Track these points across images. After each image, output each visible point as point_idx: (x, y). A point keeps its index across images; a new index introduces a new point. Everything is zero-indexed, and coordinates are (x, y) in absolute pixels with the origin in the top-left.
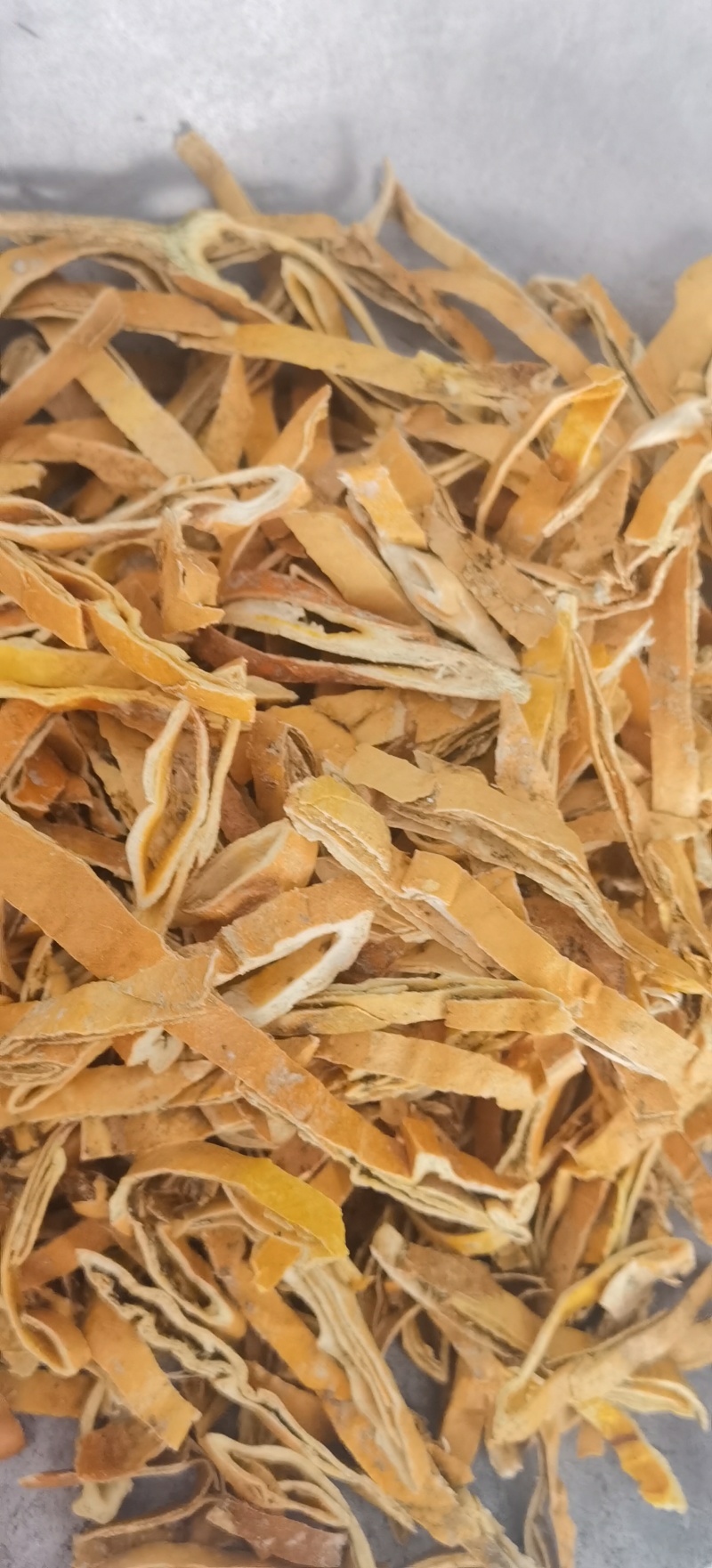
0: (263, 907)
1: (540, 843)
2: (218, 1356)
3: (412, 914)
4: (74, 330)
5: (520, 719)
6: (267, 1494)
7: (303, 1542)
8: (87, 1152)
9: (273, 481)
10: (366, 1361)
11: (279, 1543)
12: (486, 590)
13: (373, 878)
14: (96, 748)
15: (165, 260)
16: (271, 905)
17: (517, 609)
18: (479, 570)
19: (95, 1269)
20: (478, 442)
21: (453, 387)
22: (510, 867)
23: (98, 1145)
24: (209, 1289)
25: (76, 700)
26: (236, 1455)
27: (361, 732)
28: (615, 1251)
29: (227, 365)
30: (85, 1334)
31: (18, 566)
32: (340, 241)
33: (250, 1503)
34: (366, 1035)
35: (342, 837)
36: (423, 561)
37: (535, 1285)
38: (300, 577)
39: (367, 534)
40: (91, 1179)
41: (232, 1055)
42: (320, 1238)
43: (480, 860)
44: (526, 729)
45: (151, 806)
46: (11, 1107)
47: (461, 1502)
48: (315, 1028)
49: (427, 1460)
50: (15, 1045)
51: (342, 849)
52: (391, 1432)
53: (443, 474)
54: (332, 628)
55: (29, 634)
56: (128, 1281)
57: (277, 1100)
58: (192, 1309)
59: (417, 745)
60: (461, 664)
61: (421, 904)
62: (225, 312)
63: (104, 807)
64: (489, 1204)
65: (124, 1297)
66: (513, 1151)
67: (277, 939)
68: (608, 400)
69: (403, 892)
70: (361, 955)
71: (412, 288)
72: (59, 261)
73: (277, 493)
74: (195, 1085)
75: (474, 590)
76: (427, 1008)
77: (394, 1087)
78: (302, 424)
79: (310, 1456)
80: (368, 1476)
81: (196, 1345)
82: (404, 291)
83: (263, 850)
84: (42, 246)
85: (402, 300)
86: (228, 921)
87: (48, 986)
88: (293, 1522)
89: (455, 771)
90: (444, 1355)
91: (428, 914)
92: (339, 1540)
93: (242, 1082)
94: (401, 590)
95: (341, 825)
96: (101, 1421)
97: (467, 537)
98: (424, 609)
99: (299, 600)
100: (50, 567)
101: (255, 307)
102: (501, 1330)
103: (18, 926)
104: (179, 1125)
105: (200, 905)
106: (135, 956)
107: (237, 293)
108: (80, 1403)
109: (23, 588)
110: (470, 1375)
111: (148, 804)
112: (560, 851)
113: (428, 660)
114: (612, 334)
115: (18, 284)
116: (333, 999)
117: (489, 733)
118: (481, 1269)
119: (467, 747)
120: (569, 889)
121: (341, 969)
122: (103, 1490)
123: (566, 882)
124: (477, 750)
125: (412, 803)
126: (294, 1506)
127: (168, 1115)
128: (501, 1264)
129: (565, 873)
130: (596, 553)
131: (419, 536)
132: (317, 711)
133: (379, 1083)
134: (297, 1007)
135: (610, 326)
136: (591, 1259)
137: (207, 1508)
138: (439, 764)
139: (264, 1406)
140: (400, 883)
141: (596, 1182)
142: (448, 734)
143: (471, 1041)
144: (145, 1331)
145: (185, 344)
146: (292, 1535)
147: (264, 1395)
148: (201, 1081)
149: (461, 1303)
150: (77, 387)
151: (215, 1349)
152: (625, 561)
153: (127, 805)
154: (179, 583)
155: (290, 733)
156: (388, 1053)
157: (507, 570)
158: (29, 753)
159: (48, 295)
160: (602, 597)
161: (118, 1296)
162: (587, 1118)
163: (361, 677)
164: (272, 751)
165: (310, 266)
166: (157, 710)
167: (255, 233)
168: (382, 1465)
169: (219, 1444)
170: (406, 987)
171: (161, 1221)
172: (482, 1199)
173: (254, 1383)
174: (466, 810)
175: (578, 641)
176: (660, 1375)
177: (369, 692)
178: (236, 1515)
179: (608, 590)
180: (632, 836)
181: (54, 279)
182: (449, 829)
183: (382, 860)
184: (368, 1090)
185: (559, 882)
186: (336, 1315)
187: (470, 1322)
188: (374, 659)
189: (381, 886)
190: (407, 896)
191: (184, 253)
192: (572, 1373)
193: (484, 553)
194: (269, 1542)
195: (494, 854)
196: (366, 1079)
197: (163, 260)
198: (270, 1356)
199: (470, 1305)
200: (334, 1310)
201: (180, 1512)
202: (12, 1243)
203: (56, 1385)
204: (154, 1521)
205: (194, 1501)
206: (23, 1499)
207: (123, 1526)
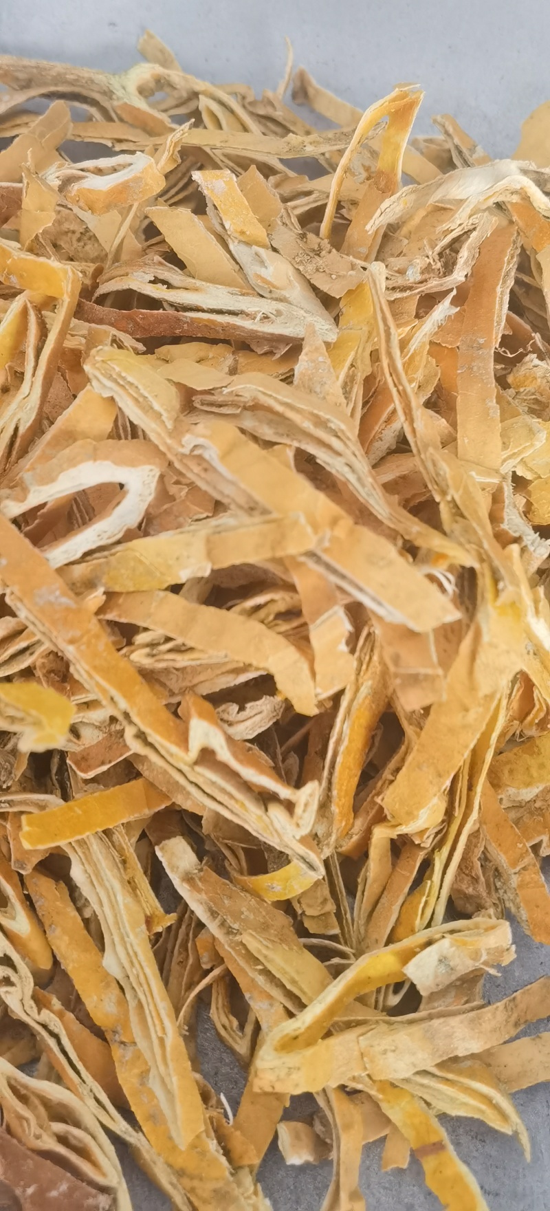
3: (191, 472)
5: (319, 343)
6: (36, 1131)
7: (64, 1195)
9: (130, 164)
11: (42, 1191)
12: (311, 268)
13: (159, 435)
17: (335, 276)
18: (309, 257)
22: (290, 443)
26: (13, 1082)
28: (428, 924)
32: (253, 98)
33: (20, 1141)
34: (149, 593)
35: (130, 391)
36: (267, 254)
37: (343, 955)
39: (224, 237)
43: (263, 439)
44: (324, 350)
47: (239, 1184)
51: (130, 403)
52: (162, 1068)
54: (171, 287)
61: (198, 458)
62: (150, 130)
64: (271, 804)
67: (63, 471)
69: (183, 446)
73: (132, 170)
75: (301, 268)
79: (85, 1096)
80: (143, 1131)
88: (58, 1169)
90: (249, 1029)
91: (206, 470)
92: (103, 1201)
94: (243, 275)
95: (130, 379)
97: (302, 237)
98: (259, 286)
99: (152, 272)
102: (294, 982)
107: (162, 116)
112: (328, 420)
113: (249, 309)
114: (457, 141)
120: (340, 459)
123: (338, 454)
129: (335, 443)
131: (264, 237)
135: (456, 136)
139: (45, 1026)
140: (179, 437)
145: (118, 148)
146: (53, 1184)
147: (47, 1016)
149: (253, 943)
152: (433, 244)
154: (22, 194)
156: (169, 613)
157: (333, 256)
159: (23, 119)
165: (222, 104)
167: (180, 77)
168: (155, 1117)
172: (262, 797)
173: (39, 1002)
174: (249, 386)
176: (472, 1075)
177: (203, 343)
180: (416, 442)
183: (165, 416)
184: (153, 656)
185: (330, 453)
186: (117, 923)
187: (260, 967)
188: (205, 307)
189: (165, 443)
190: (186, 451)
191: (124, 88)
192: (363, 1034)
193: (316, 247)
194: (30, 1191)
195: (276, 433)
196: (152, 645)
197: (109, 94)
198: (73, 997)
199: (260, 947)
200: (116, 916)
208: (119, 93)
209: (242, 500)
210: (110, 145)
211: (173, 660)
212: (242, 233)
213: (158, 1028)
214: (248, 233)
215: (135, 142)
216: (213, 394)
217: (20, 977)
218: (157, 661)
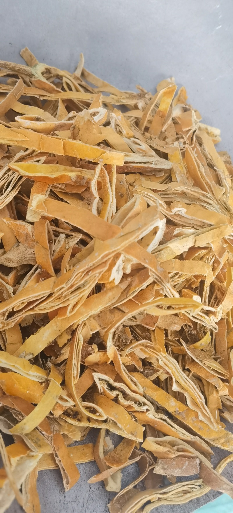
2: (144, 404)
3: (176, 219)
5: (180, 170)
6: (172, 452)
8: (91, 331)
9: (98, 112)
12: (155, 145)
13: (163, 210)
17: (164, 147)
18: (149, 141)
19: (99, 379)
20: (135, 114)
21: (124, 101)
23: (95, 327)
25: (60, 176)
26: (157, 442)
29: (58, 102)
33: (167, 458)
34: (170, 261)
36: (135, 140)
40: (92, 345)
41: (147, 261)
45: (97, 198)
46: (68, 314)
50: (77, 277)
55: (38, 161)
56: (111, 381)
61: (178, 215)
65: (112, 388)
68: (173, 91)
71: (93, 90)
73: (101, 115)
74: (124, 291)
75: (152, 145)
76: (189, 243)
77: (179, 279)
81: (136, 401)
83: (133, 206)
88: (183, 459)
92: (198, 461)
93: (151, 270)
96: (106, 453)
97: (143, 134)
101: (58, 89)
104: (117, 314)
109: (40, 141)
111: (95, 198)
113: (149, 160)
121: (161, 240)
123: (210, 204)
126: (181, 453)
131: (132, 134)
133: (176, 277)
137: (152, 470)
140: (169, 210)
144: (121, 400)
147: (160, 415)
148: (126, 289)
149: (207, 363)
151: (143, 401)
152: (186, 135)
154: (93, 128)
156: (177, 266)
160: (182, 145)
161: (109, 389)
162: (216, 298)
164: (122, 183)
165: (70, 80)
166: (83, 178)
169: (150, 441)
174: (181, 187)
178: (163, 467)
179: (183, 143)
183: (164, 204)
187: (211, 369)
188: (136, 161)
189: (166, 213)
190: (173, 213)
191: (37, 73)
193: (149, 137)
195: (189, 201)
196: (172, 277)
197: (31, 75)
199: (209, 363)
201: (144, 475)
202: (73, 374)
203: (83, 449)
204: (136, 482)
205: (146, 470)
206: (84, 499)
207: (127, 487)
208: (36, 75)
209: (199, 224)
210: (38, 97)
211: (178, 281)
212: (128, 134)
213: (200, 399)
214: (129, 134)
215: (49, 96)
216: (166, 191)
217: (150, 407)
218: (174, 282)
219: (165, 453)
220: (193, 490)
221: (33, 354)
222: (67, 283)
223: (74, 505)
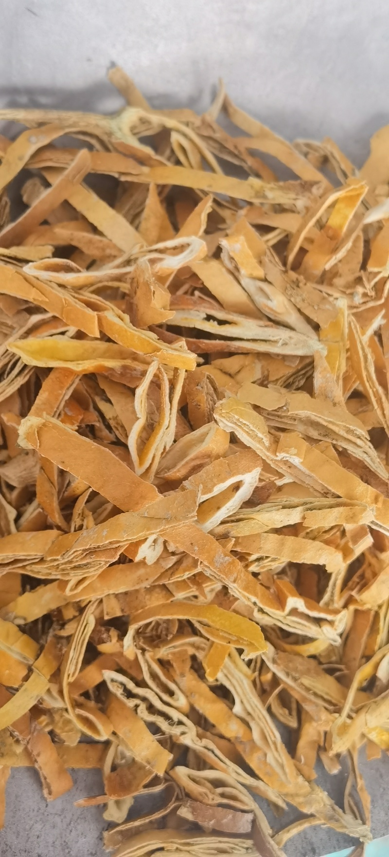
0: (204, 470)
1: (345, 426)
2: (180, 723)
3: (281, 468)
4: (66, 172)
5: (326, 364)
6: (211, 796)
7: (230, 820)
8: (107, 614)
9: (188, 245)
10: (261, 716)
11: (218, 821)
12: (298, 299)
13: (261, 450)
14: (97, 394)
15: (110, 134)
16: (209, 468)
17: (316, 307)
18: (294, 289)
19: (112, 680)
20: (285, 223)
21: (270, 194)
22: (329, 440)
23: (114, 610)
24: (172, 686)
25: (93, 367)
26: (191, 777)
27: (239, 377)
28: (380, 648)
29: (148, 190)
30: (108, 717)
31: (60, 295)
32: (198, 122)
33: (201, 802)
34: (258, 535)
35: (245, 428)
36: (264, 286)
37: (340, 670)
38: (200, 297)
39: (235, 273)
40: (108, 631)
41: (196, 548)
42: (252, 642)
43: (313, 439)
44: (329, 368)
45: (140, 420)
46: (68, 592)
47: (313, 790)
48: (233, 533)
49: (293, 768)
50: (75, 554)
51: (245, 435)
52: (276, 754)
53: (268, 241)
54: (221, 323)
55: (63, 333)
56: (131, 685)
57: (220, 571)
58: (166, 697)
59: (269, 382)
60: (290, 338)
61: (286, 462)
62: (142, 161)
63: (103, 427)
64: (322, 624)
65: (130, 694)
66: (326, 597)
67: (215, 485)
68: (359, 195)
69: (277, 456)
70: (254, 491)
71: (236, 147)
72: (55, 136)
73: (192, 251)
74: (167, 571)
75: (293, 299)
76: (294, 517)
77: (272, 563)
78: (200, 215)
79: (231, 773)
80: (263, 781)
81: (167, 717)
82: (232, 149)
83: (201, 439)
84: (43, 128)
85: (231, 153)
86: (186, 478)
87: (85, 523)
88: (225, 810)
89: (293, 393)
90: (294, 713)
91: (290, 467)
92: (250, 817)
93: (201, 562)
94: (253, 301)
95: (244, 422)
96: (114, 768)
97: (286, 272)
98: (267, 312)
99: (202, 309)
100: (76, 295)
101: (158, 157)
102: (327, 694)
103: (64, 492)
104: (156, 595)
105: (166, 472)
106: (143, 497)
107: (148, 150)
108: (102, 759)
109: (63, 307)
110: (311, 719)
111: (138, 419)
112: (355, 430)
113: (273, 337)
114: (343, 167)
115: (33, 149)
116: (242, 516)
117: (304, 374)
118: (313, 662)
119: (293, 383)
120: (360, 449)
121: (245, 501)
122: (118, 803)
123: (359, 446)
124: (299, 384)
125: (275, 410)
126: (225, 801)
127: (150, 590)
128: (322, 660)
129: (359, 442)
130: (351, 278)
131: (260, 273)
132: (215, 368)
133: (266, 561)
134: (223, 523)
135: (341, 162)
136: (368, 653)
137: (177, 808)
138: (284, 391)
139: (206, 748)
140: (275, 452)
141: (369, 610)
142: (283, 376)
143: (311, 535)
144: (142, 713)
145: (123, 179)
146: (224, 817)
147: (205, 742)
148: (170, 568)
149: (306, 681)
150: (66, 204)
151: (179, 719)
152: (369, 281)
153: (118, 424)
154: (152, 299)
155: (208, 378)
156: (270, 544)
157: (309, 288)
158: (67, 397)
159: (48, 154)
160: (358, 300)
161: (126, 694)
162: (362, 577)
163: (239, 348)
164: (199, 387)
165: (185, 135)
166: (135, 370)
167: (157, 119)
168: (271, 774)
169: (182, 772)
170: (281, 507)
171: (148, 650)
172: (318, 621)
173: (200, 737)
174: (306, 411)
175: (353, 321)
177: (242, 356)
178: (194, 811)
179: (360, 296)
180: (386, 422)
181: (50, 146)
182: (296, 423)
183: (265, 440)
184: (259, 566)
185: (355, 446)
186: (244, 693)
187: (311, 692)
188: (245, 338)
189: (265, 455)
190: (279, 458)
191: (120, 129)
192: (366, 712)
193: (295, 280)
194: (212, 822)
195: (320, 434)
196: (258, 560)
198: (203, 722)
199: (309, 682)
200: (243, 690)
201: (162, 812)
202: (69, 670)
203: (87, 751)
204: (149, 818)
205: (169, 805)
206: (73, 815)
207: (132, 823)
208: (119, 134)
209: (319, 488)
211: (270, 565)
216: (278, 411)
217: (190, 729)
219: (201, 794)
220: (233, 850)
221: (25, 619)
222: (64, 554)
223: (58, 819)
